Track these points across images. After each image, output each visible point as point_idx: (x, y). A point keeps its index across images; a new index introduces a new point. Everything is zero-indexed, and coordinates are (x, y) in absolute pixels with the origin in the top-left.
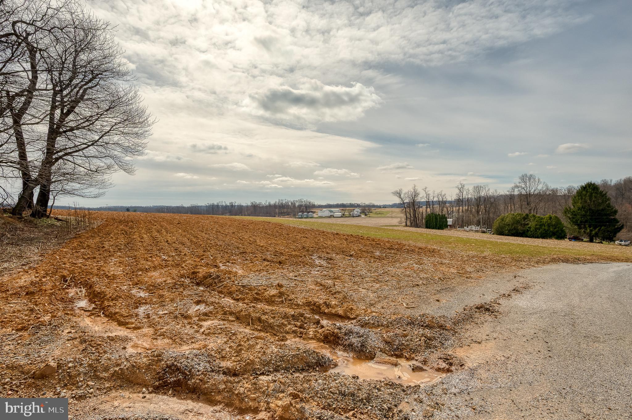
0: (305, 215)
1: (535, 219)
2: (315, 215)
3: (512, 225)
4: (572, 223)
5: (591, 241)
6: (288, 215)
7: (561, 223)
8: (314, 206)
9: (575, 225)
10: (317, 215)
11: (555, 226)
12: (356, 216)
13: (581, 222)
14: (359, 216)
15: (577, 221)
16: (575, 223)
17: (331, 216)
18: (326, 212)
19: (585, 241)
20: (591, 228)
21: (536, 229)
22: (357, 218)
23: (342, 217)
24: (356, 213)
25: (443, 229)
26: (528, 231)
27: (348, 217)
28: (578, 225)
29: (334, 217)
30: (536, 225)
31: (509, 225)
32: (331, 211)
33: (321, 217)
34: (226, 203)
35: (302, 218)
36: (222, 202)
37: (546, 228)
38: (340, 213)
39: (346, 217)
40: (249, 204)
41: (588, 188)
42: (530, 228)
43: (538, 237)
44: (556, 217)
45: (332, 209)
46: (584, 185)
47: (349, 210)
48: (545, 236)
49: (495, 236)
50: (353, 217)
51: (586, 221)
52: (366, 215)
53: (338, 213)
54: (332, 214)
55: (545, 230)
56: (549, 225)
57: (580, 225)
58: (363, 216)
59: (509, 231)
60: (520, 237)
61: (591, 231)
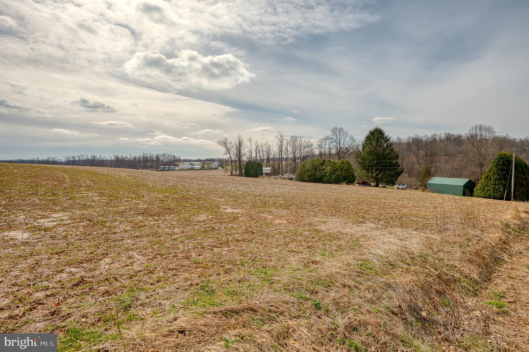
0: (167, 167)
1: (330, 164)
2: (177, 168)
3: (312, 171)
4: (361, 168)
5: (377, 186)
6: (151, 168)
7: (352, 167)
8: (180, 161)
9: (364, 169)
10: (179, 167)
11: (347, 171)
12: (214, 169)
13: (369, 166)
14: (216, 168)
15: (365, 166)
16: (364, 167)
17: (191, 168)
18: (187, 165)
19: (373, 186)
20: (377, 172)
21: (331, 174)
22: (214, 170)
23: (201, 169)
24: (214, 165)
25: (257, 177)
26: (324, 176)
27: (207, 169)
28: (366, 169)
29: (194, 169)
30: (331, 170)
31: (309, 170)
32: (193, 165)
33: (182, 170)
34: (88, 157)
35: (163, 170)
36: (84, 155)
37: (339, 173)
38: (200, 166)
39: (205, 169)
40: (113, 158)
41: (375, 133)
42: (326, 173)
43: (331, 183)
44: (347, 162)
45: (193, 163)
46: (372, 130)
47: (208, 163)
48: (337, 181)
49: (298, 182)
50: (211, 169)
51: (372, 166)
52: (223, 167)
53: (197, 166)
54: (192, 167)
55: (338, 175)
56: (341, 170)
57: (367, 168)
58: (220, 168)
59: (309, 176)
60: (318, 183)
61: (377, 175)
